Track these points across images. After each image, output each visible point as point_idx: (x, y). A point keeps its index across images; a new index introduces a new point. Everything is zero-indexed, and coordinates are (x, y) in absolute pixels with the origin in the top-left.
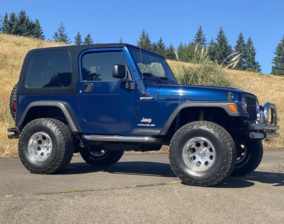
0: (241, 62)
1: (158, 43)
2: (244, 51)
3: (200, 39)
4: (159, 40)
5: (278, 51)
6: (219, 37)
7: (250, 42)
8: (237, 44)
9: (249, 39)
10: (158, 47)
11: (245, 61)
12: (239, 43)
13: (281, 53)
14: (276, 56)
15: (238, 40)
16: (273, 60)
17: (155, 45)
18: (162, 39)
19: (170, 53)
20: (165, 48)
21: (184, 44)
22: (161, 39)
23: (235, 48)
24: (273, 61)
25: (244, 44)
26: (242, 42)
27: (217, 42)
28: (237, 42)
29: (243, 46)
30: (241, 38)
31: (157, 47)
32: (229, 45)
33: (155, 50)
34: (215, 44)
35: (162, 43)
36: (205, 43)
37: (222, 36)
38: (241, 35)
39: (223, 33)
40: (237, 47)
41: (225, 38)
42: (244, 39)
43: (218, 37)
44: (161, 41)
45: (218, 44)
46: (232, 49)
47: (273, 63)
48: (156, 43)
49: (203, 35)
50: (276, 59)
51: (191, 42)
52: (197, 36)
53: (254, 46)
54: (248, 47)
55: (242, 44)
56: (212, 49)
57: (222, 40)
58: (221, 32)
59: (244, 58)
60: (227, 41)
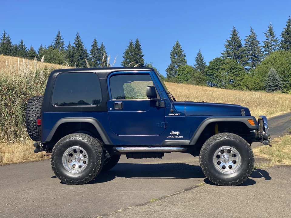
0: (96, 64)
1: (19, 45)
2: (98, 55)
3: (58, 42)
4: (21, 41)
5: (126, 56)
6: (76, 41)
7: (102, 47)
8: (92, 48)
9: (102, 44)
10: (20, 48)
11: (99, 63)
12: (94, 48)
13: (129, 57)
14: (124, 59)
15: (93, 45)
16: (122, 63)
17: (17, 46)
18: (23, 41)
19: (33, 54)
20: (26, 49)
21: (44, 47)
22: (22, 41)
23: (90, 52)
24: (122, 64)
26: (97, 47)
27: (74, 45)
29: (97, 50)
30: (95, 43)
31: (18, 48)
32: (84, 49)
33: (17, 50)
34: (73, 47)
35: (23, 44)
36: (63, 46)
37: (79, 41)
38: (95, 40)
40: (92, 51)
41: (82, 43)
42: (98, 44)
43: (75, 41)
44: (22, 43)
45: (76, 47)
46: (88, 52)
48: (18, 45)
49: (61, 39)
50: (124, 62)
51: (50, 45)
52: (56, 40)
53: (105, 50)
54: (101, 51)
56: (71, 52)
57: (79, 45)
58: (78, 37)
59: (98, 60)
60: (83, 45)
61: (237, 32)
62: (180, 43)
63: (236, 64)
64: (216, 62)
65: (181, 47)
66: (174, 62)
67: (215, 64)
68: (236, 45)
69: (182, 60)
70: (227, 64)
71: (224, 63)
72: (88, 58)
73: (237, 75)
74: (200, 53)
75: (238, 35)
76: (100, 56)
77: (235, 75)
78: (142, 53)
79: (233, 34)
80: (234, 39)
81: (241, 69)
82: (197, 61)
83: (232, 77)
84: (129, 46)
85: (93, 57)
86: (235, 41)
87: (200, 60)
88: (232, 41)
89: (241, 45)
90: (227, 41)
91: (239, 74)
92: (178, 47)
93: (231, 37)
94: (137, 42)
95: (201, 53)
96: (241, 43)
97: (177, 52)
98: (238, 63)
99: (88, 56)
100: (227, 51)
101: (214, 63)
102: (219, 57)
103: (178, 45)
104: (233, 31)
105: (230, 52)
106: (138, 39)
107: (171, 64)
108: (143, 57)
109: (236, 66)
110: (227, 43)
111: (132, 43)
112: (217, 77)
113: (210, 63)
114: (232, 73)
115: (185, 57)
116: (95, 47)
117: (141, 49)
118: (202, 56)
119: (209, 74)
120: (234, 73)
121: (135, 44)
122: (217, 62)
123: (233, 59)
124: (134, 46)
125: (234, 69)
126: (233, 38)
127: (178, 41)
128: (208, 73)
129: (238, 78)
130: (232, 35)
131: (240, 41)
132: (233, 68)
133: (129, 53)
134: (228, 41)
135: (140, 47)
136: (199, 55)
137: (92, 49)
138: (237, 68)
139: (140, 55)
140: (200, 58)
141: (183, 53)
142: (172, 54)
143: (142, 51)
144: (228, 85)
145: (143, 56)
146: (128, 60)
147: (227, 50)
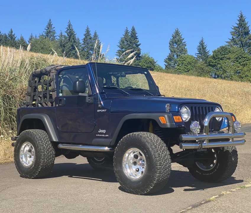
0: (89, 54)
1: (9, 34)
2: (91, 44)
3: (49, 32)
4: (10, 30)
5: (121, 45)
6: (68, 30)
7: (96, 35)
8: (85, 37)
9: (95, 33)
10: (9, 38)
11: (92, 53)
12: (86, 36)
13: (124, 47)
14: (119, 49)
15: (85, 34)
16: (117, 52)
17: (6, 36)
18: (13, 30)
19: (23, 44)
20: (16, 39)
21: (34, 36)
22: (11, 30)
23: (82, 41)
24: (117, 54)
25: (91, 37)
26: (89, 36)
27: (66, 34)
28: (85, 35)
29: (90, 39)
30: (88, 31)
31: (8, 37)
32: (77, 38)
33: (6, 41)
34: (65, 36)
35: (13, 34)
36: (54, 35)
37: (70, 29)
38: (88, 28)
39: (71, 27)
40: (84, 40)
41: (73, 31)
42: (91, 33)
43: (66, 30)
44: (12, 32)
45: (67, 36)
46: (80, 42)
47: (117, 55)
48: (7, 34)
49: (52, 27)
50: (119, 51)
51: (41, 34)
52: (47, 28)
53: (99, 39)
54: (94, 40)
55: (88, 37)
56: (63, 41)
57: (71, 34)
58: (69, 26)
59: (91, 50)
60: (75, 33)
61: (245, 18)
62: (180, 31)
63: (243, 54)
64: (220, 51)
65: (180, 35)
66: (173, 51)
67: (220, 53)
68: (243, 31)
69: (182, 50)
70: (233, 53)
71: (230, 52)
72: (81, 47)
73: (244, 65)
74: (202, 41)
75: (246, 21)
76: (92, 46)
77: (242, 65)
78: (138, 42)
79: (240, 20)
80: (241, 25)
81: (248, 58)
82: (199, 50)
83: (238, 67)
84: (124, 34)
85: (86, 46)
86: (243, 27)
87: (202, 48)
88: (238, 27)
89: (249, 31)
90: (233, 27)
91: (247, 64)
92: (177, 34)
93: (238, 22)
94: (133, 29)
95: (204, 41)
96: (249, 29)
97: (177, 41)
98: (246, 51)
99: (80, 46)
100: (233, 39)
101: (218, 52)
102: (224, 45)
103: (177, 33)
104: (240, 16)
105: (237, 39)
106: (134, 27)
107: (169, 54)
108: (139, 47)
109: (243, 55)
110: (233, 30)
111: (127, 31)
112: (222, 68)
113: (214, 52)
114: (239, 63)
115: (186, 46)
116: (88, 35)
117: (137, 37)
118: (205, 44)
119: (213, 64)
120: (242, 64)
121: (130, 32)
122: (222, 51)
123: (240, 47)
124: (130, 34)
125: (240, 59)
126: (240, 23)
127: (177, 29)
128: (211, 63)
129: (245, 68)
130: (238, 20)
131: (248, 27)
132: (240, 57)
133: (124, 42)
134: (235, 28)
135: (137, 35)
136: (202, 44)
137: (84, 39)
138: (245, 58)
139: (136, 45)
140: (203, 46)
141: (183, 41)
142: (171, 43)
143: (138, 39)
144: (234, 76)
145: (139, 45)
146: (123, 50)
147: (233, 37)
